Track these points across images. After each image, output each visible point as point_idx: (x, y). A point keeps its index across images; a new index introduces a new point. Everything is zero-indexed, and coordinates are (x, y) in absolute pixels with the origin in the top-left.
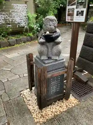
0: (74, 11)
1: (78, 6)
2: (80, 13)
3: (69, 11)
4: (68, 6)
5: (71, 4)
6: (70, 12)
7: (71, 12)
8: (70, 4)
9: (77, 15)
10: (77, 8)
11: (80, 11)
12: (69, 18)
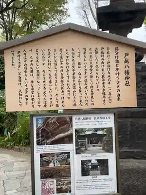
0: (71, 160)
1: (83, 145)
2: (94, 167)
3: (48, 163)
4: (38, 144)
5: (53, 139)
6: (51, 165)
7: (58, 165)
8: (48, 138)
9: (85, 172)
10: (78, 151)
11: (94, 161)
12: (52, 184)
